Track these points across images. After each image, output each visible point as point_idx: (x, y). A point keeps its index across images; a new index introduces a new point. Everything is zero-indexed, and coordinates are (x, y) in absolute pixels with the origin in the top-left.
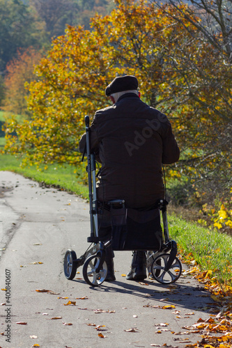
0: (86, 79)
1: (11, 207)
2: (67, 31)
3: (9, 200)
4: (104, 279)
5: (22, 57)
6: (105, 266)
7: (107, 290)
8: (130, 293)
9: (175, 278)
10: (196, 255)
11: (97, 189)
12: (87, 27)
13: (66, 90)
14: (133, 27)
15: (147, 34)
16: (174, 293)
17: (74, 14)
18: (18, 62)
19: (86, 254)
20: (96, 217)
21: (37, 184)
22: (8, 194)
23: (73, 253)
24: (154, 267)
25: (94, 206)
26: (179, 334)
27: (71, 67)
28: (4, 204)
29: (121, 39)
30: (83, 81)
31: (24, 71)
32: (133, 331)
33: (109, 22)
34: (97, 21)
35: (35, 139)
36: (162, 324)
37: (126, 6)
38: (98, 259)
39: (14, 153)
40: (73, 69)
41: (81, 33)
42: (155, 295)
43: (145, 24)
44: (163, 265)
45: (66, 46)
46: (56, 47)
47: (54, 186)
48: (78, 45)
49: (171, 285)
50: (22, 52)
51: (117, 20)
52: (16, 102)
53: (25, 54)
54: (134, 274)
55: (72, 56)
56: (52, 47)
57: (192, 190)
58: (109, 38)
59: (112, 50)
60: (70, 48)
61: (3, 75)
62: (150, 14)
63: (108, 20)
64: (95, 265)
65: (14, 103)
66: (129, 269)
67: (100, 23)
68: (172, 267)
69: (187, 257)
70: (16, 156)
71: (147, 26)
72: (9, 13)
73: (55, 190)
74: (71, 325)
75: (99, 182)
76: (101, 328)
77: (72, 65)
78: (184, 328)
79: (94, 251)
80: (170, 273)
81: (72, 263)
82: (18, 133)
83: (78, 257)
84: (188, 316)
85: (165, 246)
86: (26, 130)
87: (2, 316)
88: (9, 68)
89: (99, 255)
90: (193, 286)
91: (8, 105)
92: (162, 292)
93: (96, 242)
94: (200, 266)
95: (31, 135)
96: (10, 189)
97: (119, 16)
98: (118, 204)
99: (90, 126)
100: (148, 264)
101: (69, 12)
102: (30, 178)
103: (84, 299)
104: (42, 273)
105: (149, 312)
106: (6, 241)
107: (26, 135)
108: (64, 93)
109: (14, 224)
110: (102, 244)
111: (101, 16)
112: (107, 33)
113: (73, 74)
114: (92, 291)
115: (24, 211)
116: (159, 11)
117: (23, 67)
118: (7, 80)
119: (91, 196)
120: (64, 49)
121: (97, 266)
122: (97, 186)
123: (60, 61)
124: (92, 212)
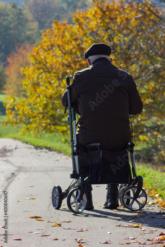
0: (70, 63)
1: (11, 163)
2: (54, 25)
3: (9, 159)
4: (84, 208)
5: (20, 51)
6: (85, 197)
7: (87, 215)
8: (105, 217)
9: (142, 206)
10: (159, 190)
11: (77, 135)
12: (70, 22)
13: (54, 73)
14: (107, 20)
15: (119, 26)
16: (141, 217)
17: (61, 15)
18: (16, 55)
19: (69, 188)
20: (76, 157)
21: (32, 147)
22: (8, 154)
23: (59, 188)
24: (125, 197)
25: (75, 149)
26: (145, 244)
27: (58, 54)
28: (5, 161)
29: (98, 30)
30: (68, 64)
31: (21, 62)
32: (106, 243)
33: (87, 18)
34: (78, 16)
35: (30, 112)
36: (130, 238)
37: (101, 3)
38: (79, 192)
39: (14, 125)
40: (60, 56)
41: (65, 27)
42: (125, 218)
43: (116, 18)
44: (132, 195)
45: (54, 37)
46: (45, 39)
47: (46, 148)
48: (63, 36)
49: (138, 211)
50: (19, 47)
51: (94, 16)
52: (15, 87)
53: (21, 48)
54: (109, 204)
55: (59, 46)
56: (43, 39)
57: (158, 150)
58: (88, 30)
59: (91, 39)
60: (56, 39)
61: (5, 66)
62: (121, 10)
63: (87, 15)
64: (76, 196)
65: (14, 88)
66: (105, 200)
67: (80, 18)
68: (139, 197)
69: (152, 192)
70: (15, 126)
71: (118, 20)
72: (8, 15)
73: (47, 151)
74: (57, 239)
75: (78, 129)
76: (81, 241)
77: (58, 52)
78: (148, 240)
79: (76, 185)
80: (137, 201)
81: (59, 196)
82: (16, 108)
83: (63, 191)
84: (152, 232)
85: (133, 180)
86: (23, 106)
87: (1, 235)
88: (9, 60)
89: (79, 187)
90: (157, 212)
91: (9, 89)
92: (131, 216)
93: (77, 178)
94: (163, 197)
95: (27, 110)
96: (10, 151)
97: (96, 12)
98: (95, 146)
99: (71, 84)
100: (120, 195)
101: (56, 14)
102: (27, 143)
103: (68, 222)
104: (34, 205)
105: (121, 229)
106: (6, 185)
107: (23, 110)
108: (53, 75)
109: (13, 173)
110: (82, 179)
111: (81, 13)
112: (86, 26)
113: (60, 60)
114: (75, 216)
115: (21, 165)
116: (128, 7)
117: (20, 58)
118: (8, 69)
119: (72, 140)
120: (52, 40)
121: (78, 197)
122: (77, 133)
123: (49, 50)
124: (74, 154)
